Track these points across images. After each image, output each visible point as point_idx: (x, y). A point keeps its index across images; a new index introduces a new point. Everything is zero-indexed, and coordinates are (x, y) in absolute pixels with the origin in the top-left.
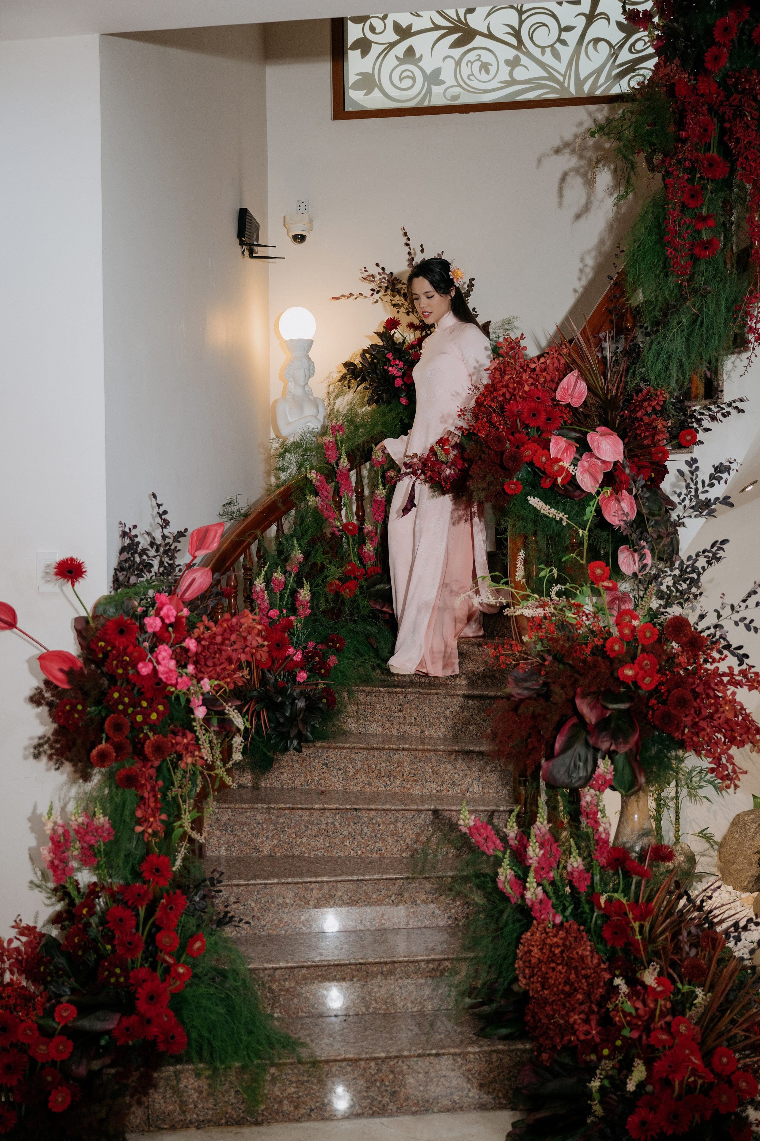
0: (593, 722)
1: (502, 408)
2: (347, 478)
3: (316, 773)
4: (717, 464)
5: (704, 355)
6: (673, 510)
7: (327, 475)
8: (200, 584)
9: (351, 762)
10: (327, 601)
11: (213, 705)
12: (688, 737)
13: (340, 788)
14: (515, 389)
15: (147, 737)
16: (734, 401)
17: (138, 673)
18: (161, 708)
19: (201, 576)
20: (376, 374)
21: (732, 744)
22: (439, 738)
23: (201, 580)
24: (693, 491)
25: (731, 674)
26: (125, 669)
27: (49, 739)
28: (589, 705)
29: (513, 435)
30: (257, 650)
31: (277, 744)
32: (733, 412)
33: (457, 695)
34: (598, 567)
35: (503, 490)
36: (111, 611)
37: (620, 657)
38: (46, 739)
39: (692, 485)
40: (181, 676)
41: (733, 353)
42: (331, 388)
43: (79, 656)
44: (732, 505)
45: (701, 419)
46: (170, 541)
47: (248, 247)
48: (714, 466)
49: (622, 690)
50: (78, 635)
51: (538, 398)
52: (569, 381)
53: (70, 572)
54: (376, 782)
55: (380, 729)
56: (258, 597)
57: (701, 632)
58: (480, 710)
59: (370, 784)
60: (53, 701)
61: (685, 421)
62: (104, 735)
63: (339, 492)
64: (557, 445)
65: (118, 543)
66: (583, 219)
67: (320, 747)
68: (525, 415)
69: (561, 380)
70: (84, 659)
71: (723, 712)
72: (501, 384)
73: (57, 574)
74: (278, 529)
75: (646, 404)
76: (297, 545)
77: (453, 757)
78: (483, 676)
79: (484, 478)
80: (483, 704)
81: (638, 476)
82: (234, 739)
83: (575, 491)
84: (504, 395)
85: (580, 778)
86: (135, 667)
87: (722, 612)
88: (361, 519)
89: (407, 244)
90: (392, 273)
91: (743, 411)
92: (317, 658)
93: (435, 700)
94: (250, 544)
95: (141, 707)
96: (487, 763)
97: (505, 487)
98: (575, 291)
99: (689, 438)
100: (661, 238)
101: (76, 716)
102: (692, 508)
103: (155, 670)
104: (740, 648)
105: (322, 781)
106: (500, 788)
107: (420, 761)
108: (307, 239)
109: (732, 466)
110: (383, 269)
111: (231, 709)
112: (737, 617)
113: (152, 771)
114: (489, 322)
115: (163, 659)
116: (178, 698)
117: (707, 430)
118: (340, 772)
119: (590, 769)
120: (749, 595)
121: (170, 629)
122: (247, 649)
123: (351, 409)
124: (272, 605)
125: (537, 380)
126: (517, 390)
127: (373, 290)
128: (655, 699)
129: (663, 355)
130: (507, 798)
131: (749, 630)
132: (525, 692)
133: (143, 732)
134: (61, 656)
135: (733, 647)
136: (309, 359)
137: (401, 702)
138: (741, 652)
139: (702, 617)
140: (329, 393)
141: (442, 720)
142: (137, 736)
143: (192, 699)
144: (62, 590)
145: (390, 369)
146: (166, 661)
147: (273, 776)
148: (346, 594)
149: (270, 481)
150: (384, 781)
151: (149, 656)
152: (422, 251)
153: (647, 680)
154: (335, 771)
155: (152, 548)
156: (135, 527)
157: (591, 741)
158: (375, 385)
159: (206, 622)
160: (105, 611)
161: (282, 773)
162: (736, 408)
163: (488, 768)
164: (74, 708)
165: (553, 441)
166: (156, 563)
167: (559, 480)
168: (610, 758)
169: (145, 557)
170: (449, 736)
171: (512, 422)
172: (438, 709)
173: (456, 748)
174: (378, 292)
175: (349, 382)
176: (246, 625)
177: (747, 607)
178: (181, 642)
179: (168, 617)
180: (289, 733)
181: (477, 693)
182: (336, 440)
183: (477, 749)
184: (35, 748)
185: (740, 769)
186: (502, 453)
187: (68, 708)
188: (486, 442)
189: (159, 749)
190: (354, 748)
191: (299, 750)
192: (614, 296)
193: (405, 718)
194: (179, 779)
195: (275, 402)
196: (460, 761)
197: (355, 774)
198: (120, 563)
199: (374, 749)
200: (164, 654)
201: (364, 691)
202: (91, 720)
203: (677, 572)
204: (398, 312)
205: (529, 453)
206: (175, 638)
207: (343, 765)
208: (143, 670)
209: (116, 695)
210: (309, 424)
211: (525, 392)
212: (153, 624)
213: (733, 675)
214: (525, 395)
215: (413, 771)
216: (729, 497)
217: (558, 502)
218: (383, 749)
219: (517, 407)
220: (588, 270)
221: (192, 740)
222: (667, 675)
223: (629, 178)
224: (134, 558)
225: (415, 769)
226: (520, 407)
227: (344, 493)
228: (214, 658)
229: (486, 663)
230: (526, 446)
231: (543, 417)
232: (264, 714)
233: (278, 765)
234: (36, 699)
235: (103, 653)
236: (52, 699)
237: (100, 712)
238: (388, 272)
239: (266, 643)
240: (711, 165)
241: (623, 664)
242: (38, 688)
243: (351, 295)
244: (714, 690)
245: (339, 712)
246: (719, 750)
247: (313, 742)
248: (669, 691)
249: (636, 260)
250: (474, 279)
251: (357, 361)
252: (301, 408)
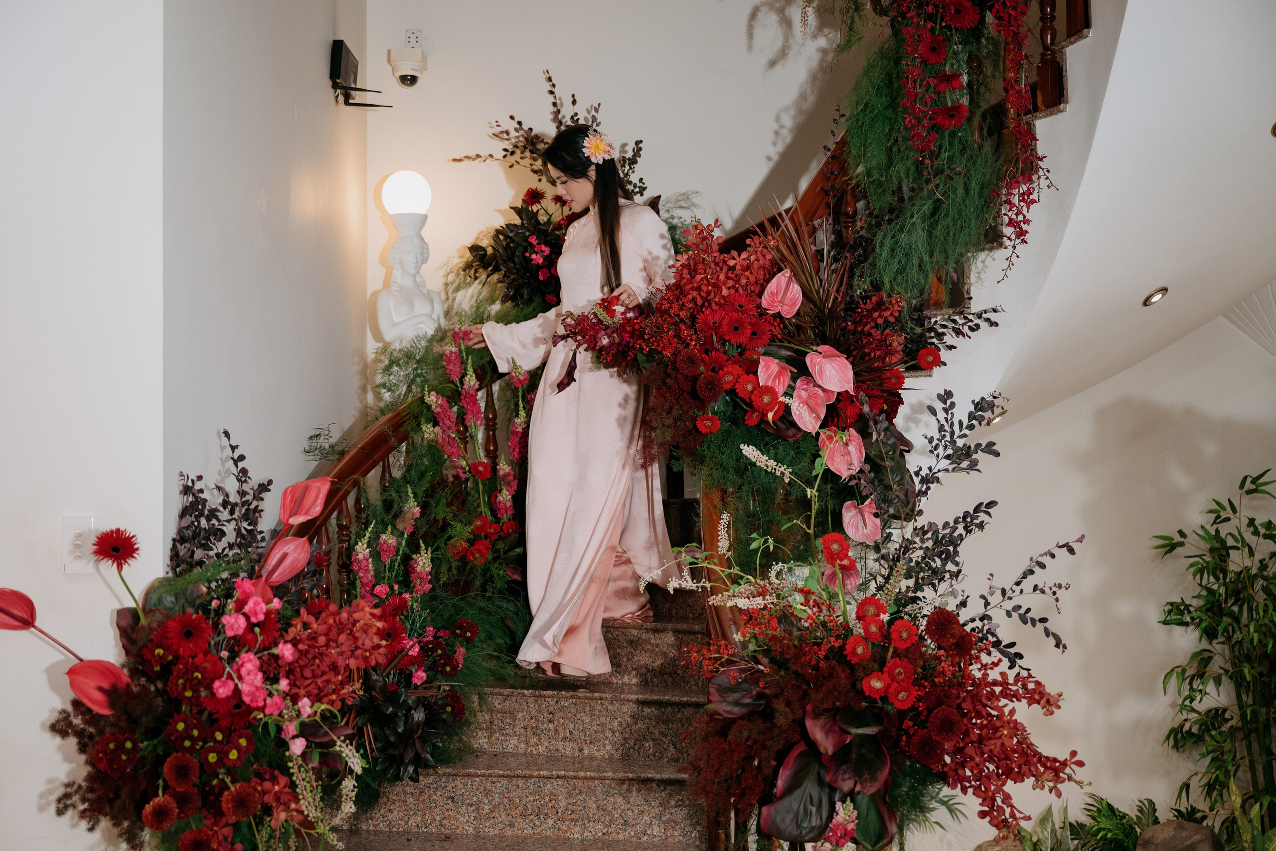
0: (830, 752)
1: (693, 318)
2: (475, 401)
3: (437, 810)
4: (977, 400)
5: (950, 252)
6: (908, 451)
7: (448, 397)
8: (294, 561)
9: (486, 795)
10: (450, 569)
11: (314, 735)
12: (951, 770)
13: (471, 830)
14: (709, 293)
15: (224, 787)
16: (985, 312)
17: (213, 694)
18: (243, 742)
19: (296, 549)
20: (514, 262)
21: (1007, 777)
22: (603, 759)
23: (296, 555)
24: (948, 435)
25: (1004, 683)
26: (196, 691)
27: (80, 787)
28: (823, 727)
29: (707, 354)
30: (371, 654)
31: (385, 771)
32: (984, 325)
33: (628, 701)
34: (835, 541)
35: (695, 427)
36: (169, 600)
37: (865, 663)
38: (75, 787)
39: (947, 427)
40: (270, 694)
41: (983, 250)
42: (451, 277)
43: (123, 666)
44: (997, 454)
45: (944, 334)
46: (249, 498)
47: (343, 91)
48: (973, 401)
49: (864, 704)
50: (121, 636)
51: (741, 306)
52: (778, 284)
53: (116, 550)
54: (520, 823)
55: (523, 746)
56: (360, 568)
57: (964, 625)
58: (658, 720)
59: (511, 825)
60: (83, 730)
61: (922, 335)
62: (161, 782)
63: (463, 420)
64: (767, 369)
65: (178, 502)
66: (778, 68)
67: (444, 774)
68: (725, 328)
69: (768, 281)
70: (130, 670)
71: (1000, 737)
72: (690, 286)
73: (97, 553)
74: (383, 471)
75: (876, 314)
76: (412, 495)
77: (625, 786)
78: (661, 672)
79: (669, 412)
80: (663, 713)
81: (879, 415)
82: (344, 783)
83: (788, 429)
84: (694, 300)
85: (812, 829)
86: (209, 687)
87: (990, 599)
88: (493, 455)
89: (551, 92)
90: (531, 129)
91: (996, 324)
92: (439, 652)
93: (598, 707)
94: (347, 493)
95: (215, 741)
96: (671, 796)
97: (698, 424)
98: (769, 158)
99: (930, 359)
100: (894, 100)
101: (124, 757)
102: (948, 457)
103: (237, 691)
104: (1012, 645)
105: (445, 822)
106: (688, 829)
107: (581, 792)
108: (419, 82)
109: (996, 402)
110: (520, 123)
111: (344, 745)
112: (1008, 605)
113: (227, 831)
114: (659, 197)
115: (249, 674)
116: (266, 725)
117: (951, 347)
118: (471, 809)
119: (825, 815)
120: (1025, 576)
121: (257, 630)
122: (359, 652)
123: (478, 307)
124: (379, 578)
125: (738, 282)
126: (712, 295)
127: (505, 150)
128: (910, 720)
129: (900, 254)
130: (698, 843)
131: (1025, 622)
132: (736, 709)
133: (217, 776)
134: (100, 668)
135: (1003, 644)
136: (422, 239)
137: (551, 709)
138: (1012, 650)
139: (963, 604)
140: (446, 285)
141: (608, 734)
142: (209, 783)
143: (285, 727)
144: (98, 569)
145: (534, 256)
146: (252, 677)
147: (378, 815)
148: (478, 559)
149: (366, 399)
150: (532, 821)
151: (228, 669)
152: (574, 102)
153: (902, 695)
154: (464, 808)
155: (225, 509)
156: (200, 478)
157: (827, 779)
158: (513, 277)
159: (305, 618)
160: (160, 600)
161: (390, 811)
162: (988, 320)
163: (673, 803)
164: (120, 747)
165: (762, 363)
166: (230, 529)
167: (770, 416)
168: (852, 801)
169: (214, 521)
170: (617, 756)
171: (705, 337)
172: (603, 719)
173: (630, 775)
174: (513, 153)
175: (476, 271)
176: (362, 622)
177: (1022, 591)
178: (270, 648)
179: (256, 614)
180: (402, 757)
181: (656, 698)
182: (460, 351)
183: (658, 776)
184: (59, 800)
185: (1020, 812)
186: (696, 378)
187: (111, 746)
188: (674, 363)
189: (241, 802)
190: (490, 776)
191: (415, 779)
192: (832, 173)
193: (557, 731)
194: (264, 839)
195: (376, 294)
196: (635, 793)
197: (492, 811)
198: (180, 531)
199: (518, 776)
200: (249, 666)
201: (500, 694)
202: (143, 758)
203: (930, 544)
204: (540, 180)
205: (729, 378)
206: (263, 641)
207: (475, 799)
208: (221, 691)
209: (181, 726)
210: (421, 325)
211: (723, 297)
212: (234, 623)
213: (1008, 684)
214: (723, 302)
215: (570, 807)
216: (994, 444)
217: (766, 444)
218: (531, 777)
219: (713, 317)
220: (785, 132)
221: (285, 787)
222: (925, 687)
223: (852, 22)
224: (199, 522)
225: (574, 804)
226: (717, 317)
227: (471, 422)
228: (313, 665)
229: (665, 655)
230: (725, 369)
231: (748, 331)
232: (369, 730)
233: (385, 800)
234: (61, 727)
235: (162, 666)
236: (82, 726)
237: (155, 746)
238: (526, 127)
239: (384, 643)
240: (958, 11)
241: (869, 673)
242: (64, 711)
243: (478, 156)
244: (985, 706)
245: (468, 723)
246: (993, 788)
247: (434, 767)
248: (930, 711)
249: (861, 127)
250: (641, 142)
251: (486, 242)
252: (411, 304)
